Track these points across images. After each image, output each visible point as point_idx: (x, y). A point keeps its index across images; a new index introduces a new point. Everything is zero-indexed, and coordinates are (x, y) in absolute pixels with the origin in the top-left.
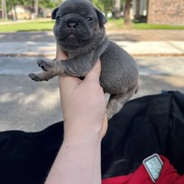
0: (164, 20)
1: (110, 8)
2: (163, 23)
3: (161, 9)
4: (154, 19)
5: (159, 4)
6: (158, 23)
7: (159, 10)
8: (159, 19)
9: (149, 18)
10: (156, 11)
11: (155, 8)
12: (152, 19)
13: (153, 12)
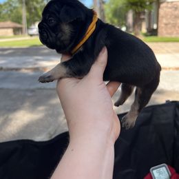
0: (175, 32)
1: (124, 22)
2: (173, 36)
3: (172, 22)
4: (164, 32)
5: (169, 17)
6: (168, 36)
7: (169, 24)
8: (170, 31)
9: (159, 31)
10: (166, 24)
11: (164, 21)
12: (163, 32)
13: (163, 25)
